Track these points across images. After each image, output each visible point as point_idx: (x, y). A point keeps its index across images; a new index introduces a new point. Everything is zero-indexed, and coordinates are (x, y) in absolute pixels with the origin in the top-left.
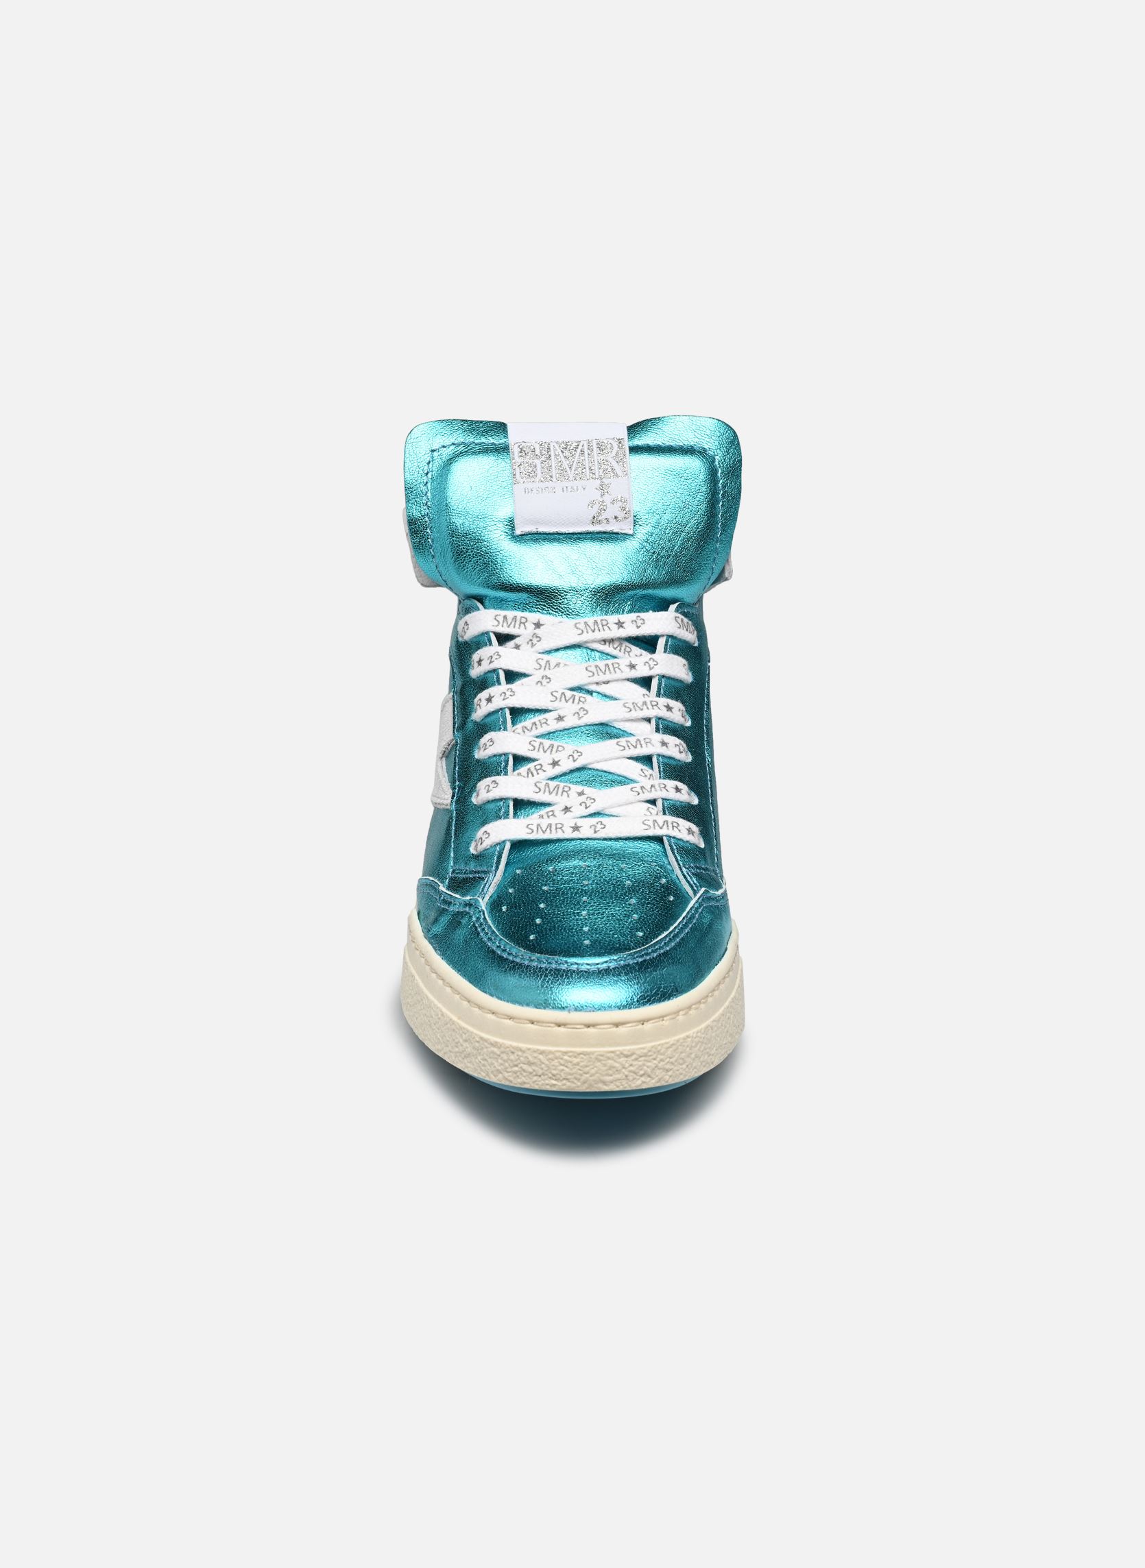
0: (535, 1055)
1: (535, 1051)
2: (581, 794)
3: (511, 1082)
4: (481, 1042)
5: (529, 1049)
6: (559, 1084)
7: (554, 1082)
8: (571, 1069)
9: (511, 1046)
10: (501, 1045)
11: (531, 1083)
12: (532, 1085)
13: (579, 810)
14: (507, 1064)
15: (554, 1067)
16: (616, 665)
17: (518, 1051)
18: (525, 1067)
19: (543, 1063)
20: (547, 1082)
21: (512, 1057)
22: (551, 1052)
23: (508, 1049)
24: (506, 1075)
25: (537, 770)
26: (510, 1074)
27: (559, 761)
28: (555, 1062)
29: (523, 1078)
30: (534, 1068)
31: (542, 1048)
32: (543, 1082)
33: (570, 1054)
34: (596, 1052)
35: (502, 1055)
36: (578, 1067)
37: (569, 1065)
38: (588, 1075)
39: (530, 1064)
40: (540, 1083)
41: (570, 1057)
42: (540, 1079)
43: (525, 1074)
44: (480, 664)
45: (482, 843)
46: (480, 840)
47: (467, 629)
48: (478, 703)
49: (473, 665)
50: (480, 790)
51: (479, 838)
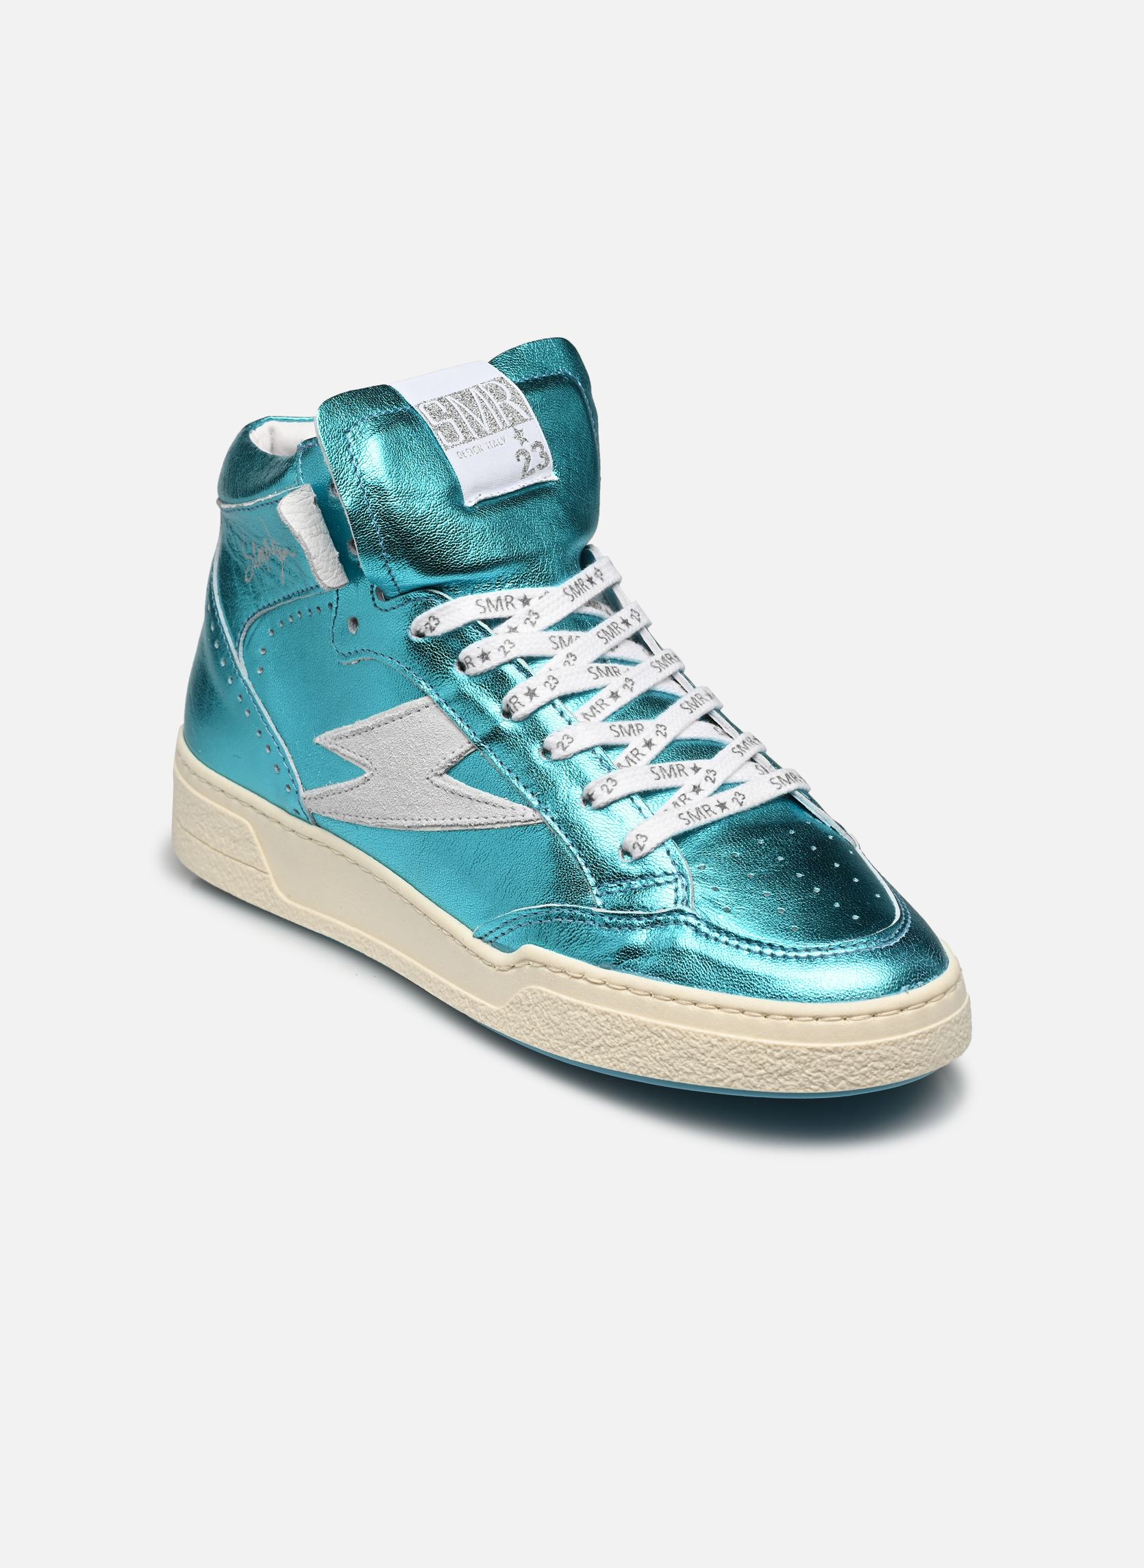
0: (887, 1048)
1: (886, 1044)
2: (695, 769)
3: (858, 1085)
4: (811, 1053)
5: (879, 1044)
6: (912, 1071)
7: (907, 1071)
8: (923, 1052)
9: (856, 1046)
10: (843, 1050)
11: (883, 1079)
12: (885, 1081)
13: (708, 787)
14: (853, 1068)
15: (907, 1055)
17: (866, 1049)
18: (876, 1064)
19: (896, 1054)
20: (900, 1073)
21: (860, 1058)
22: (903, 1040)
23: (853, 1051)
24: (852, 1079)
25: (635, 756)
26: (857, 1077)
27: (650, 740)
28: (908, 1050)
29: (874, 1077)
30: (886, 1062)
31: (893, 1038)
32: (896, 1074)
33: (920, 1036)
34: (938, 1026)
35: (845, 1060)
36: (928, 1048)
37: (920, 1048)
38: (935, 1054)
39: (882, 1059)
40: (893, 1077)
41: (920, 1039)
42: (893, 1072)
43: (876, 1072)
44: (487, 658)
45: (641, 849)
46: (636, 845)
47: (436, 624)
48: (514, 700)
49: (473, 661)
50: (595, 793)
51: (632, 844)
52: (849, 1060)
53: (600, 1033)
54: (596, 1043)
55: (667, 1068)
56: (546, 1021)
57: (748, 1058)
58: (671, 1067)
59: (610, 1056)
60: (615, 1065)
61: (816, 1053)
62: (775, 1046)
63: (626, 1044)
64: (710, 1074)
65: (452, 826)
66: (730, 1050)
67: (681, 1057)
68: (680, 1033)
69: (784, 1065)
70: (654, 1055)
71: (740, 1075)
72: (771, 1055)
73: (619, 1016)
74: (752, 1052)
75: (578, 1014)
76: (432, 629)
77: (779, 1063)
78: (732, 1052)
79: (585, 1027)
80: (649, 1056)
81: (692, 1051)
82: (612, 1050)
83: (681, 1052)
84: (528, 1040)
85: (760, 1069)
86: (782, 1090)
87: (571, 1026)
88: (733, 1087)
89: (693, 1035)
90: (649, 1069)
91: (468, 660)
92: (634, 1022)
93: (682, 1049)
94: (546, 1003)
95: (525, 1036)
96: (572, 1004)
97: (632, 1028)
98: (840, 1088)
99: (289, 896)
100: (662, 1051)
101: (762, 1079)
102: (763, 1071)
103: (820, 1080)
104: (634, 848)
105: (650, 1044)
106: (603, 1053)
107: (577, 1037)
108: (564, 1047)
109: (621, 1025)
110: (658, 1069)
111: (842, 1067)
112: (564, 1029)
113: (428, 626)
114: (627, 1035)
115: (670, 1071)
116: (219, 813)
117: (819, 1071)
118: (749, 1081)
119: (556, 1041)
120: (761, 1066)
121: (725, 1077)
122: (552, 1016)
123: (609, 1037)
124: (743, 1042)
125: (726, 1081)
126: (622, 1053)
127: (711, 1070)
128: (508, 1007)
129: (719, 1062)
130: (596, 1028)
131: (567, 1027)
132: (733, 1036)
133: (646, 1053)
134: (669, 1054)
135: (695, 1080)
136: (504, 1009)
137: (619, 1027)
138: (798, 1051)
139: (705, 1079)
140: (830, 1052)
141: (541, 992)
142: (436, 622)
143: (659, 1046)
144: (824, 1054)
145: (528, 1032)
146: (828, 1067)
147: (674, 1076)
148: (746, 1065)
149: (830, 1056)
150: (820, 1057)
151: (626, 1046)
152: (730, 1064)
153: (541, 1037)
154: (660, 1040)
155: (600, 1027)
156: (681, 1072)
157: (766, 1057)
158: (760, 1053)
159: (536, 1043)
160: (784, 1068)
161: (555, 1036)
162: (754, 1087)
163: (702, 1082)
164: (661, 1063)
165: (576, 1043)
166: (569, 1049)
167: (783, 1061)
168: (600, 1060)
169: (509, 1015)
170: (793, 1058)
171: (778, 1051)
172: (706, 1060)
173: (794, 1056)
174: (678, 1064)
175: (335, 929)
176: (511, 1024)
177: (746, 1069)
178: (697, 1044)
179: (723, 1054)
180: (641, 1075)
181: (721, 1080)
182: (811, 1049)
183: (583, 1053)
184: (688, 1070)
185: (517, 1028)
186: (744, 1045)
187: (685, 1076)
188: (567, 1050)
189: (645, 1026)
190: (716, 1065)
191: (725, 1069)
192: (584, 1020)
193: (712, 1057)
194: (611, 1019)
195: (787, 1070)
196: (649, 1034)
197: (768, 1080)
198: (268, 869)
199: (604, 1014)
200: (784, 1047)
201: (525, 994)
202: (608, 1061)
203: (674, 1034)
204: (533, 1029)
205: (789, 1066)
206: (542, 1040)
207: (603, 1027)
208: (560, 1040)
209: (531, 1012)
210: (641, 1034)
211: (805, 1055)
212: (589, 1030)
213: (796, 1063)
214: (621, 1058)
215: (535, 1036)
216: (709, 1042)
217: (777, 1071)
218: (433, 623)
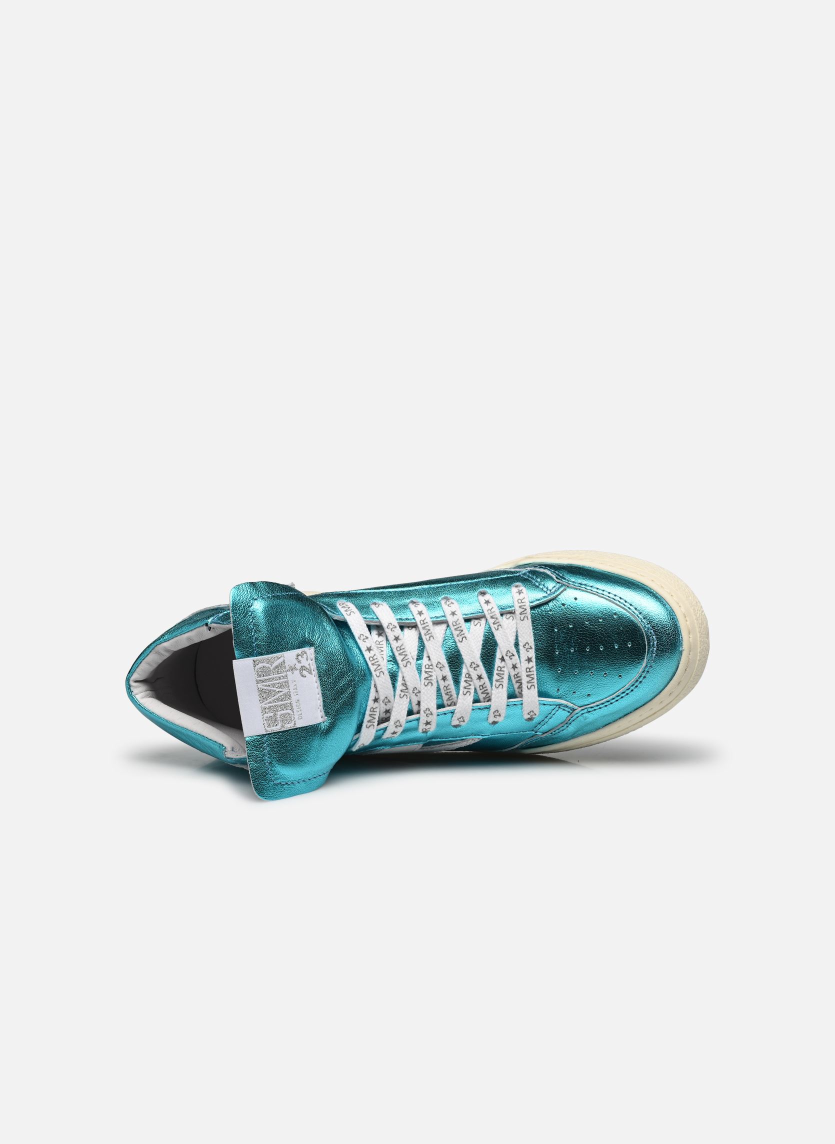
2: (503, 659)
13: (516, 659)
16: (398, 649)
27: (478, 675)
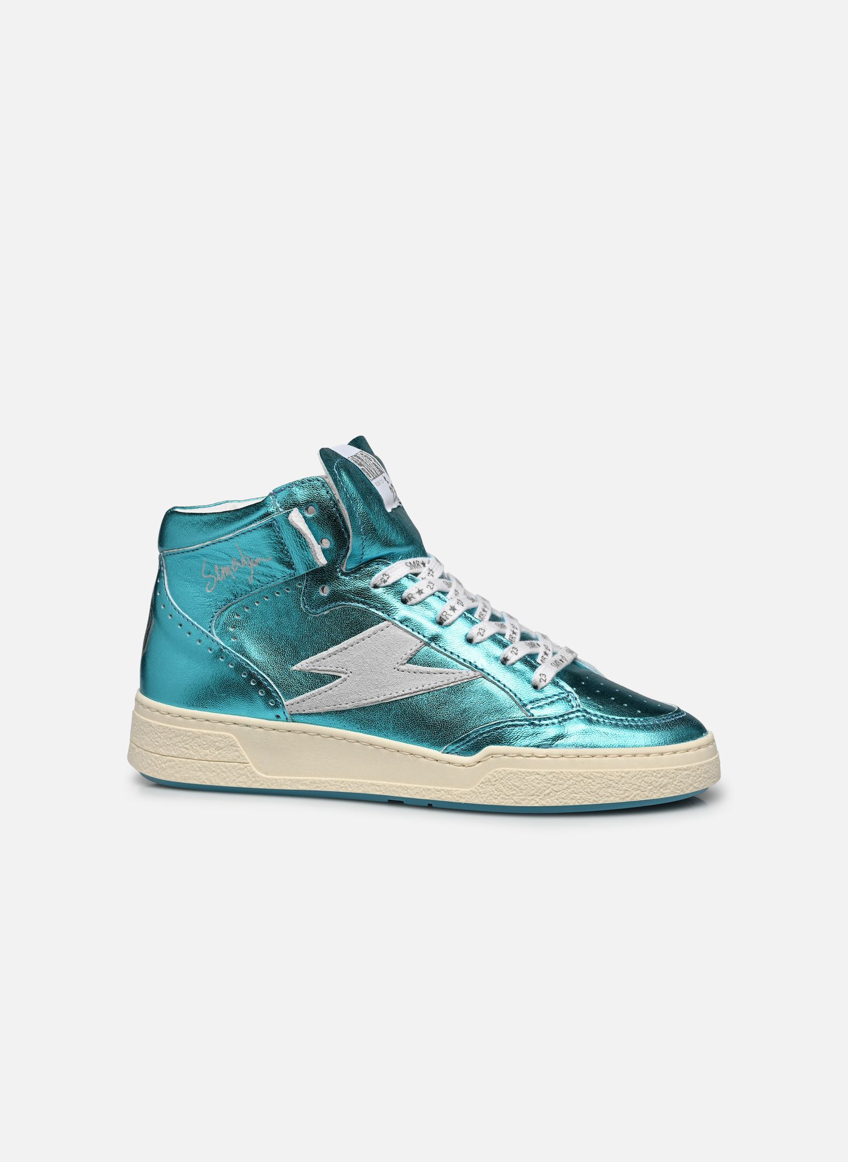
1: (707, 764)
10: (691, 768)
17: (700, 767)
18: (704, 775)
21: (698, 772)
23: (696, 768)
26: (698, 783)
30: (708, 774)
39: (706, 772)
44: (422, 593)
45: (545, 681)
46: (542, 680)
47: (388, 578)
48: (444, 614)
49: (414, 596)
50: (509, 656)
51: (538, 680)
52: (694, 774)
53: (549, 785)
54: (547, 791)
55: (595, 796)
56: (510, 787)
57: (643, 780)
58: (597, 795)
59: (557, 797)
60: (560, 802)
61: (679, 771)
62: (658, 770)
63: (567, 788)
64: (622, 794)
65: (418, 692)
66: (633, 777)
67: (604, 787)
68: (602, 773)
69: (663, 781)
70: (586, 790)
71: (639, 791)
72: (656, 776)
73: (561, 772)
74: (645, 776)
75: (533, 777)
76: (385, 581)
77: (660, 780)
78: (634, 778)
79: (539, 784)
80: (583, 792)
81: (610, 782)
82: (559, 793)
83: (603, 785)
84: (497, 802)
85: (650, 786)
86: (662, 797)
87: (529, 785)
88: (635, 800)
89: (610, 773)
90: (584, 799)
91: (410, 596)
92: (572, 774)
93: (604, 783)
94: (509, 776)
95: (494, 800)
96: (528, 772)
97: (571, 777)
98: (690, 791)
99: (267, 774)
100: (592, 787)
101: (651, 791)
102: (651, 787)
103: (681, 787)
104: (540, 681)
105: (583, 784)
106: (552, 797)
107: (533, 791)
108: (523, 800)
109: (563, 777)
110: (590, 798)
111: (691, 778)
112: (524, 788)
113: (383, 580)
114: (568, 782)
115: (597, 798)
116: (206, 735)
117: (681, 782)
118: (644, 794)
119: (518, 797)
120: (651, 784)
121: (630, 794)
122: (514, 783)
123: (556, 786)
124: (639, 772)
125: (631, 796)
126: (565, 794)
127: (622, 792)
128: (479, 786)
129: (626, 786)
130: (547, 783)
131: (526, 786)
132: (634, 770)
133: (581, 790)
134: (596, 787)
135: (612, 800)
136: (475, 788)
137: (562, 779)
138: (670, 771)
139: (618, 798)
140: (685, 770)
141: (505, 771)
142: (387, 577)
143: (590, 784)
144: (682, 772)
145: (496, 797)
146: (685, 778)
147: (599, 800)
148: (642, 785)
149: (685, 772)
150: (681, 774)
151: (567, 789)
152: (633, 786)
153: (506, 797)
154: (589, 781)
155: (550, 782)
156: (604, 797)
157: (653, 778)
158: (649, 776)
159: (503, 802)
160: (663, 782)
161: (517, 795)
162: (647, 797)
163: (618, 800)
164: (591, 794)
165: (533, 795)
166: (528, 800)
167: (662, 778)
168: (550, 801)
169: (480, 790)
170: (668, 776)
171: (659, 773)
172: (619, 786)
173: (668, 775)
174: (601, 793)
175: (311, 783)
176: (483, 795)
177: (643, 787)
178: (613, 778)
179: (629, 781)
180: (578, 804)
181: (628, 797)
182: (676, 770)
183: (537, 800)
184: (608, 795)
185: (488, 797)
186: (640, 773)
187: (606, 799)
188: (526, 801)
189: (579, 774)
190: (625, 788)
191: (630, 790)
192: (538, 779)
193: (623, 784)
194: (556, 775)
195: (665, 784)
196: (582, 778)
197: (655, 791)
198: (249, 761)
199: (550, 773)
200: (662, 770)
201: (493, 775)
202: (556, 801)
203: (598, 775)
204: (500, 794)
205: (666, 781)
206: (507, 799)
207: (551, 781)
208: (521, 796)
209: (498, 784)
210: (577, 779)
211: (673, 773)
212: (542, 785)
213: (669, 778)
214: (565, 797)
215: (502, 798)
216: (620, 776)
217: (659, 785)
218: (385, 578)
